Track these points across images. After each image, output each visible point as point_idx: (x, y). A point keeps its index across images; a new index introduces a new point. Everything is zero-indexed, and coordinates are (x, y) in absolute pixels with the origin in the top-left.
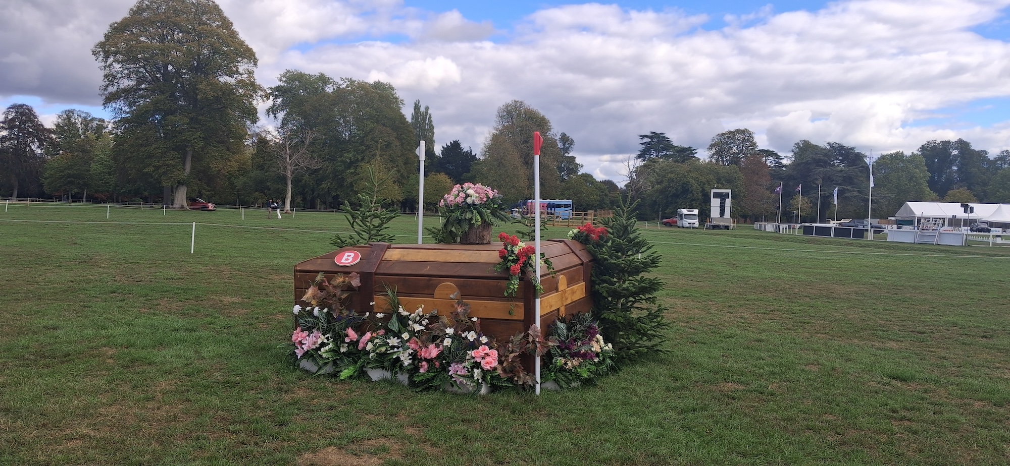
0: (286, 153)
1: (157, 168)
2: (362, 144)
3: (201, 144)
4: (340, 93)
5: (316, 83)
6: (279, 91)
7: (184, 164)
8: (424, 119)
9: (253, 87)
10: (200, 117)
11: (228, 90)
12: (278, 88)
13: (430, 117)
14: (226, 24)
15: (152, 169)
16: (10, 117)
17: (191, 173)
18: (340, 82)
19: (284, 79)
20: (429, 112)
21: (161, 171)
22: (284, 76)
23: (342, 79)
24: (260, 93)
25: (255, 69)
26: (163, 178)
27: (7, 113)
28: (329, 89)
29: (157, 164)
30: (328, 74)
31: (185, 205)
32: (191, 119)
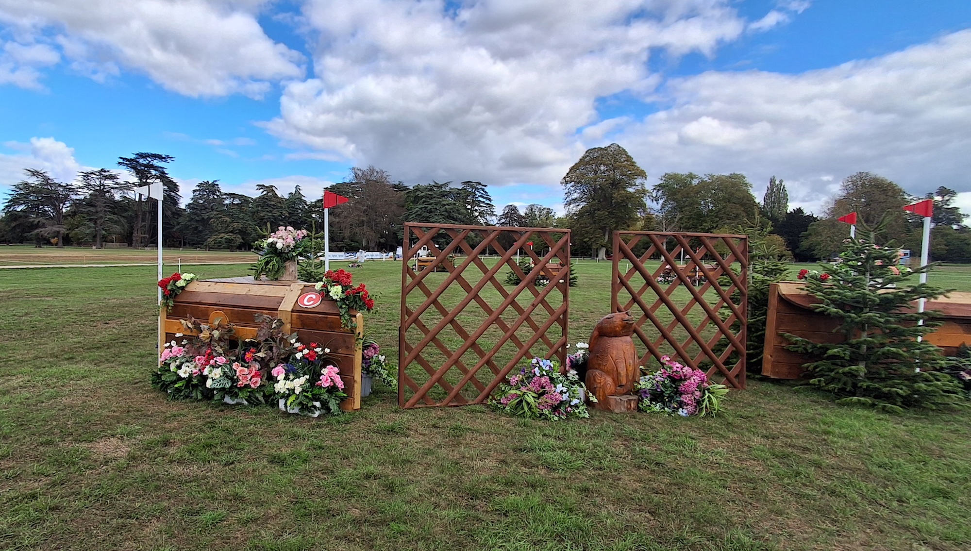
0: (663, 227)
1: (591, 239)
2: (716, 217)
3: (614, 225)
4: (703, 185)
5: (685, 180)
6: (659, 187)
7: (604, 235)
8: (779, 190)
9: (644, 192)
10: (614, 211)
11: (631, 196)
12: (659, 186)
13: (784, 188)
14: (629, 158)
15: (588, 239)
16: (506, 212)
17: (608, 241)
18: (703, 177)
19: (664, 179)
20: (783, 184)
21: (593, 240)
22: (664, 177)
23: (705, 175)
24: (648, 194)
25: (645, 181)
26: (594, 244)
27: (504, 210)
28: (695, 182)
29: (591, 237)
30: (694, 173)
31: (604, 257)
32: (609, 212)
